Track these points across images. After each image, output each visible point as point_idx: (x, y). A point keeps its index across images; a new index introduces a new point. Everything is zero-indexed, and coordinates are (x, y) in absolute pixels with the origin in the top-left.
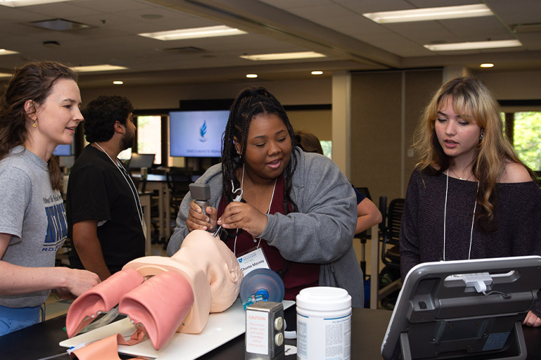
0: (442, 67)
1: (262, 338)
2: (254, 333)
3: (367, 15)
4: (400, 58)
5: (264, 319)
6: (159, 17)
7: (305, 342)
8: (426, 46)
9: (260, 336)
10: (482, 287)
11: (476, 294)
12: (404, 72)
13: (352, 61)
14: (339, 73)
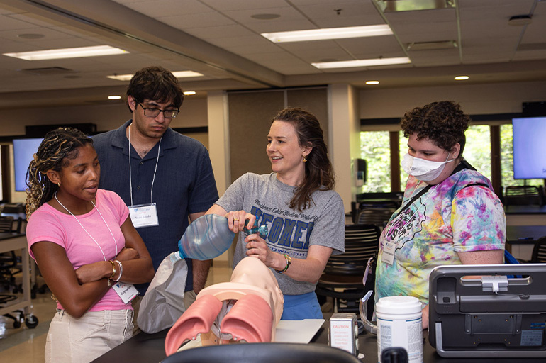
0: (326, 85)
1: (346, 344)
2: (338, 340)
3: (265, 35)
4: (283, 76)
5: (347, 327)
6: (42, 36)
7: (390, 342)
8: (313, 64)
9: (344, 342)
10: (496, 288)
11: (493, 293)
12: (285, 91)
13: (231, 79)
14: (215, 93)
